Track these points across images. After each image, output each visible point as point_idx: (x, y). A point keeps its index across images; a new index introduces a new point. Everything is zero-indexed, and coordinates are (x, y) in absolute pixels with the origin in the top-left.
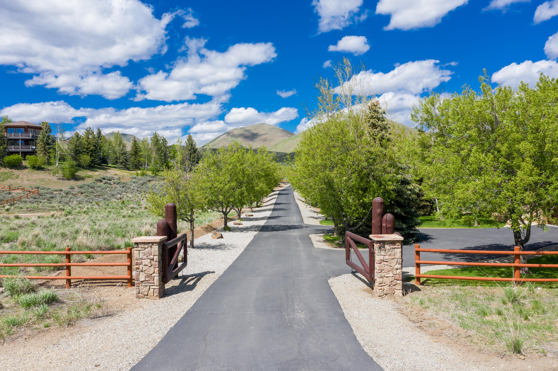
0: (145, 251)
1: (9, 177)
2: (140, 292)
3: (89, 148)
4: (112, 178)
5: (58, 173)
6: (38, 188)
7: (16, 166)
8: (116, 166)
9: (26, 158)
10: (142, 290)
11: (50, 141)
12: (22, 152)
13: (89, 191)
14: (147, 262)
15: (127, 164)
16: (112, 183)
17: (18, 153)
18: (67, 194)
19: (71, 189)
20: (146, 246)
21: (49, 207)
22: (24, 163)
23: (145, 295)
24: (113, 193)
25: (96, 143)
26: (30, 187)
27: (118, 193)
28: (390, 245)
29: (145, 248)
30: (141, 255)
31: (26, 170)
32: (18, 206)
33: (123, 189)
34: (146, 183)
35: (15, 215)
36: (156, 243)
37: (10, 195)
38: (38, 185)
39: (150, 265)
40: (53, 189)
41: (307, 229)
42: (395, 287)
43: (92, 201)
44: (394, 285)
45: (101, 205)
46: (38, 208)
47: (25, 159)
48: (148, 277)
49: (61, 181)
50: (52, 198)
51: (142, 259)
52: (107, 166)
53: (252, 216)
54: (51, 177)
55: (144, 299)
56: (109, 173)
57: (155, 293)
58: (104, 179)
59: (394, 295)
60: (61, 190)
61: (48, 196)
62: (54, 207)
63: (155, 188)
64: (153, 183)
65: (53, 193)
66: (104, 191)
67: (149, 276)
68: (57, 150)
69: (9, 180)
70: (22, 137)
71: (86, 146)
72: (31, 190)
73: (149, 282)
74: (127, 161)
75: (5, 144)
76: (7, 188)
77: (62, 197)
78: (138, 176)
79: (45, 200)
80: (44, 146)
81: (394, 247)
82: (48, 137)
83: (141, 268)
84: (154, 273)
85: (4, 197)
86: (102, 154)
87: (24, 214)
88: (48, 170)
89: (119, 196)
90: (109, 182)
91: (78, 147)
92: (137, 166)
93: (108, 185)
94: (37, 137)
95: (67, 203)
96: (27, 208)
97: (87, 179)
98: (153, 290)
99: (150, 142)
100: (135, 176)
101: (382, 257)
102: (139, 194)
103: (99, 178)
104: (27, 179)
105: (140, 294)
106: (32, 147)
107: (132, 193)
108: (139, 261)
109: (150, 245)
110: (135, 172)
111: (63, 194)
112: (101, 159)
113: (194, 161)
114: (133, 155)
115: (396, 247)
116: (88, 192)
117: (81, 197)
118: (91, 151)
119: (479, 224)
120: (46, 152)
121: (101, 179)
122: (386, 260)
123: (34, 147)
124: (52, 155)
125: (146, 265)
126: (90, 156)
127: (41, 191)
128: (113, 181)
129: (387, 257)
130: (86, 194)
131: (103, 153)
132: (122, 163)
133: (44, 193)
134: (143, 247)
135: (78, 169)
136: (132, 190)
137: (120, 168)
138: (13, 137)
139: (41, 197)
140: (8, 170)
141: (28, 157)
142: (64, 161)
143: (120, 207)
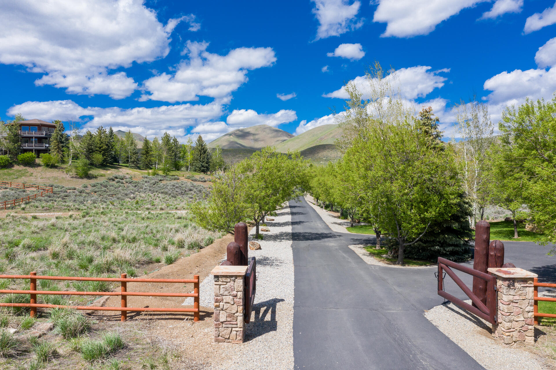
0: (227, 286)
1: (23, 175)
2: (220, 335)
3: (102, 147)
4: (125, 177)
5: (71, 172)
6: (52, 186)
7: (30, 163)
8: (128, 165)
9: (40, 156)
10: (223, 333)
11: (63, 139)
12: (35, 150)
13: (102, 189)
14: (229, 299)
15: (138, 163)
16: (124, 182)
17: (31, 150)
18: (81, 193)
19: (84, 187)
20: (228, 280)
21: (64, 206)
22: (38, 161)
23: (226, 339)
24: (126, 192)
25: (108, 142)
26: (44, 185)
27: (131, 192)
28: (521, 283)
29: (227, 282)
30: (222, 290)
31: (39, 168)
32: (34, 205)
33: (136, 189)
34: (158, 182)
35: (32, 214)
36: (240, 276)
37: (25, 193)
38: (51, 183)
39: (233, 303)
40: (67, 187)
41: (341, 238)
42: (525, 333)
43: (106, 201)
44: (524, 331)
45: (115, 204)
46: (53, 207)
47: (38, 157)
48: (230, 317)
49: (75, 179)
50: (66, 196)
51: (223, 296)
52: (119, 165)
53: (273, 220)
54: (64, 175)
55: (225, 343)
56: (121, 172)
57: (238, 337)
58: (116, 178)
59: (525, 342)
60: (75, 189)
61: (63, 194)
62: (68, 206)
63: (166, 188)
64: (164, 182)
65: (67, 192)
66: (116, 189)
67: (231, 315)
68: (71, 148)
69: (23, 177)
70: (36, 135)
71: (98, 145)
72: (45, 188)
73: (231, 323)
74: (138, 161)
75: (19, 142)
76: (21, 186)
77: (76, 196)
78: (149, 175)
79: (60, 199)
80: (58, 144)
81: (525, 285)
82: (62, 135)
83: (221, 307)
84: (237, 312)
85: (19, 195)
86: (113, 153)
87: (41, 214)
88: (62, 168)
89: (132, 195)
90: (121, 181)
91: (91, 146)
92: (148, 166)
93: (121, 184)
94: (50, 135)
95: (82, 202)
96: (43, 207)
97: (99, 178)
98: (235, 332)
99: (160, 142)
100: (146, 175)
101: (511, 298)
102: (152, 193)
103: (111, 177)
104: (41, 177)
105: (220, 337)
106: (46, 145)
107: (145, 192)
108: (219, 298)
109: (233, 278)
110: (146, 171)
111: (77, 192)
112: (112, 158)
113: (204, 162)
114: (144, 155)
115: (527, 285)
116: (101, 191)
117: (95, 196)
118: (104, 150)
119: (519, 236)
120: (60, 150)
121: (114, 178)
122: (516, 301)
123: (48, 145)
124: (66, 154)
125: (228, 303)
126: (103, 155)
127: (55, 190)
128: (125, 180)
129: (517, 297)
130: (99, 193)
131: (115, 152)
132: (133, 162)
133: (58, 192)
134: (224, 280)
135: (91, 168)
136: (145, 189)
137: (131, 167)
138: (27, 135)
139: (55, 195)
140: (21, 168)
141: (41, 155)
142: (76, 160)
143: (135, 207)
